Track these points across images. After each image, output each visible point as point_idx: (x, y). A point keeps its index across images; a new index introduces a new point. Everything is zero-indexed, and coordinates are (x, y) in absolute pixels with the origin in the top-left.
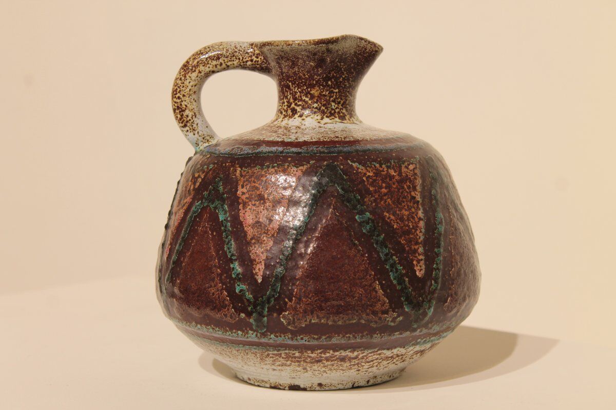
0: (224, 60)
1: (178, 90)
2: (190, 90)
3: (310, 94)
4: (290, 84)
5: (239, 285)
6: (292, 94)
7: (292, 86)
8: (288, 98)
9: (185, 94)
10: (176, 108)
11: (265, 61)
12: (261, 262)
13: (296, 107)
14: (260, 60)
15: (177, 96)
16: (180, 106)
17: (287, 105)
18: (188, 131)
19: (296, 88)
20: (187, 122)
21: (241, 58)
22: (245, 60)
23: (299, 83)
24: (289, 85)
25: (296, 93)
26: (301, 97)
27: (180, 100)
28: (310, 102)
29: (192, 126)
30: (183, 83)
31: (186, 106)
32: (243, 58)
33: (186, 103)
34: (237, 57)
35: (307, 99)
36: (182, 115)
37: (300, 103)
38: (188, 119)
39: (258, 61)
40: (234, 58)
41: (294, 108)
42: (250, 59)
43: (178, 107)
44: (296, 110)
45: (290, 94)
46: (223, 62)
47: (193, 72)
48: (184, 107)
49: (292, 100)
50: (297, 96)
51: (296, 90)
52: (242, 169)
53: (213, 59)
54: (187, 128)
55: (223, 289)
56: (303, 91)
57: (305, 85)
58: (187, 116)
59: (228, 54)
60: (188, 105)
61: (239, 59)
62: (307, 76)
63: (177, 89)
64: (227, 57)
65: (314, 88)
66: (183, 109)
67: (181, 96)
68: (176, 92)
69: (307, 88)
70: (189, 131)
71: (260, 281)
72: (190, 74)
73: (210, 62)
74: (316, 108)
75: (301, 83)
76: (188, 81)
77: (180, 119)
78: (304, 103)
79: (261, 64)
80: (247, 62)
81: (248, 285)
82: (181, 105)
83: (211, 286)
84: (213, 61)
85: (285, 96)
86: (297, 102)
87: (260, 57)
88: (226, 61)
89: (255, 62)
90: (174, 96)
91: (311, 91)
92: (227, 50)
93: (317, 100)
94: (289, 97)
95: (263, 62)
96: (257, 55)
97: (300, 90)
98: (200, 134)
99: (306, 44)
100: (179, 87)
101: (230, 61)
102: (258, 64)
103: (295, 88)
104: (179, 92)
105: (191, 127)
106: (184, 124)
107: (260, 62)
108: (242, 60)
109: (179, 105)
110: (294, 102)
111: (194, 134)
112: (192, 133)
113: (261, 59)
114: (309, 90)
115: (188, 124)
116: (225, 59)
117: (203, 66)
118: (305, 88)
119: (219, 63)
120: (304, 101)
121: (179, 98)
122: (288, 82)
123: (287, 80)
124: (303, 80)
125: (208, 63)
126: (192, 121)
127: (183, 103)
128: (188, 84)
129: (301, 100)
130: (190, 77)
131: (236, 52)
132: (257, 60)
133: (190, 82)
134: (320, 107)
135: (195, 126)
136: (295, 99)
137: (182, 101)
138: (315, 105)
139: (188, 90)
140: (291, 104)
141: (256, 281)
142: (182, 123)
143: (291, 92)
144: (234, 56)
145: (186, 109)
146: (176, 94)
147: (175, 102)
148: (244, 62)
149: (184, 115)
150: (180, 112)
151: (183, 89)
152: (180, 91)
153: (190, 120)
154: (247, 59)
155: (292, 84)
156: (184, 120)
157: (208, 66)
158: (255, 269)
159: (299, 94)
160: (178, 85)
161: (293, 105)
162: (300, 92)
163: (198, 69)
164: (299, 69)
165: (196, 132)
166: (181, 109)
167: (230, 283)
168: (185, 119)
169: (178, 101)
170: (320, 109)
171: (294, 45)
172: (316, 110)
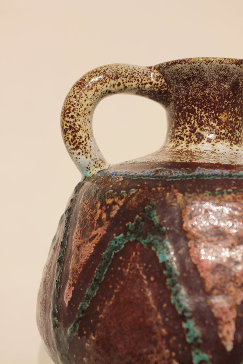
0: (123, 80)
1: (72, 108)
2: (85, 109)
3: (218, 119)
4: (196, 108)
5: (197, 354)
6: (197, 119)
7: (198, 111)
8: (191, 124)
9: (80, 113)
10: (68, 128)
11: (166, 84)
12: (229, 322)
13: (202, 132)
14: (160, 83)
15: (70, 115)
16: (73, 126)
17: (190, 131)
18: (79, 153)
19: (203, 113)
20: (80, 143)
21: (140, 80)
22: (144, 82)
23: (207, 107)
24: (195, 110)
25: (202, 117)
26: (208, 121)
27: (74, 120)
28: (218, 127)
29: (85, 148)
30: (78, 101)
31: (80, 126)
32: (142, 80)
33: (80, 124)
34: (136, 79)
35: (215, 124)
36: (74, 136)
37: (207, 128)
38: (81, 141)
39: (158, 84)
40: (133, 78)
41: (199, 133)
42: (149, 81)
43: (70, 127)
44: (202, 135)
45: (195, 118)
46: (121, 82)
47: (90, 90)
48: (78, 127)
49: (196, 125)
50: (203, 121)
51: (202, 115)
52: (184, 195)
53: (112, 78)
54: (79, 151)
55: (171, 357)
56: (210, 115)
57: (214, 109)
58: (81, 137)
59: (127, 74)
60: (82, 126)
61: (138, 80)
62: (217, 100)
63: (70, 107)
64: (126, 77)
65: (222, 113)
66: (76, 129)
67: (75, 115)
68: (69, 110)
69: (215, 113)
70: (81, 154)
71: (229, 347)
72: (86, 92)
73: (108, 81)
74: (224, 134)
75: (210, 107)
76: (84, 99)
77: (72, 141)
78: (211, 128)
79: (161, 87)
80: (145, 84)
81: (212, 353)
82: (74, 124)
83: (152, 352)
84: (111, 80)
85: (186, 120)
86: (203, 127)
87: (161, 80)
88: (125, 81)
89: (154, 85)
90: (66, 115)
91: (219, 116)
92: (126, 70)
93: (225, 126)
94: (192, 122)
95: (164, 85)
96: (158, 77)
97: (207, 114)
98: (92, 158)
99: (228, 62)
100: (73, 105)
101: (129, 81)
102: (157, 88)
103: (201, 112)
104: (73, 111)
105: (83, 149)
106: (75, 146)
107: (160, 85)
108: (141, 82)
109: (72, 125)
110: (199, 127)
111: (86, 158)
112: (84, 156)
113: (161, 82)
114: (217, 114)
115: (81, 146)
116: (124, 79)
117: (101, 84)
118: (213, 112)
119: (117, 83)
120: (211, 126)
121: (72, 117)
122: (193, 106)
123: (193, 104)
124: (212, 104)
125: (106, 82)
126: (85, 143)
127: (76, 123)
128: (83, 102)
129: (208, 125)
130: (86, 95)
131: (135, 73)
132: (157, 82)
133: (85, 101)
134: (227, 134)
135: (88, 148)
136: (201, 124)
137: (76, 121)
138: (223, 131)
139: (83, 108)
140: (196, 129)
141: (224, 348)
142: (73, 145)
143: (196, 116)
144: (133, 77)
145: (79, 129)
146: (69, 113)
147: (68, 122)
148: (142, 84)
149: (77, 136)
150: (72, 132)
151: (78, 107)
152: (74, 109)
153: (83, 142)
154: (146, 81)
155: (198, 109)
156: (77, 142)
157: (106, 84)
158: (221, 331)
159: (205, 118)
160: (72, 103)
161: (198, 130)
162: (207, 117)
163: (95, 87)
164: (210, 91)
165: (89, 155)
166: (74, 129)
167: (182, 349)
168: (78, 140)
169: (72, 120)
170: (227, 136)
171: (214, 62)
172: (224, 136)
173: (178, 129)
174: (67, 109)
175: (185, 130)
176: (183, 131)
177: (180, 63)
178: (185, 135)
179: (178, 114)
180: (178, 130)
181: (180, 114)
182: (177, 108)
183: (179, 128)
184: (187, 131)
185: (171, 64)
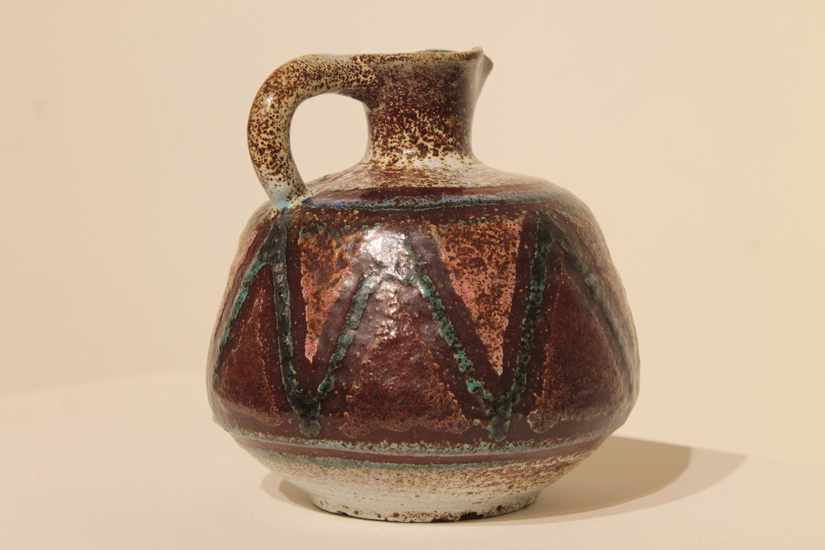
0: (326, 80)
1: (271, 122)
2: (285, 122)
3: (445, 125)
4: (417, 112)
5: (472, 382)
6: (419, 125)
7: (420, 115)
8: (411, 132)
9: (280, 127)
10: (266, 147)
11: (377, 81)
12: (498, 348)
13: (425, 143)
14: (369, 80)
15: (268, 130)
16: (272, 145)
17: (410, 141)
18: (280, 179)
19: (426, 118)
20: (281, 166)
21: (346, 77)
22: (350, 80)
23: (431, 110)
24: (416, 114)
25: (425, 124)
26: (432, 129)
27: (273, 136)
28: (444, 136)
29: (287, 172)
30: (278, 112)
31: (280, 143)
32: (347, 76)
33: (280, 141)
34: (341, 77)
35: (440, 132)
36: (274, 158)
37: (432, 137)
38: (283, 162)
39: (367, 81)
40: (338, 76)
41: (422, 144)
42: (356, 78)
43: (269, 147)
44: (427, 147)
45: (415, 125)
46: (324, 82)
47: (290, 96)
48: (279, 145)
49: (418, 134)
50: (427, 128)
51: (425, 120)
52: (438, 226)
53: (314, 79)
54: (280, 176)
55: (446, 389)
56: (435, 121)
57: (439, 113)
58: (282, 158)
59: (331, 71)
60: (283, 143)
61: (344, 78)
62: (443, 101)
63: (267, 121)
64: (330, 76)
65: (449, 117)
66: (277, 148)
67: (275, 131)
68: (267, 124)
69: (441, 117)
70: (282, 180)
71: (500, 373)
72: (285, 100)
73: (310, 82)
74: (452, 144)
75: (434, 111)
76: (284, 109)
77: (271, 163)
78: (437, 137)
79: (370, 85)
80: (352, 82)
81: (484, 380)
82: (274, 143)
83: (426, 387)
84: (313, 81)
85: (404, 128)
86: (426, 135)
87: (370, 76)
88: (328, 81)
89: (362, 82)
90: (262, 131)
91: (445, 121)
92: (328, 66)
93: (452, 133)
94: (413, 130)
95: (375, 82)
96: (366, 72)
97: (431, 120)
98: (295, 184)
99: (458, 59)
100: (271, 118)
101: (333, 81)
102: (365, 86)
103: (424, 117)
104: (271, 125)
105: (285, 174)
106: (275, 170)
107: (369, 83)
108: (347, 79)
109: (271, 143)
110: (421, 136)
111: (289, 184)
112: (286, 182)
113: (371, 78)
114: (443, 119)
115: (282, 170)
116: (327, 78)
117: (302, 88)
118: (439, 117)
119: (320, 84)
120: (437, 134)
121: (271, 133)
122: (413, 109)
123: (413, 107)
124: (437, 107)
125: (308, 84)
126: (287, 165)
127: (276, 141)
128: (283, 113)
129: (433, 133)
130: (286, 103)
131: (340, 68)
132: (366, 79)
133: (286, 111)
134: (456, 142)
135: (290, 172)
136: (423, 132)
137: (276, 138)
138: (451, 140)
139: (283, 121)
140: (417, 139)
141: (495, 373)
142: (272, 169)
143: (418, 123)
144: (337, 74)
145: (280, 149)
146: (267, 127)
147: (265, 139)
148: (348, 83)
149: (278, 157)
150: (272, 153)
151: (278, 120)
152: (273, 123)
153: (285, 164)
154: (353, 79)
155: (420, 113)
156: (277, 164)
157: (308, 87)
158: (491, 358)
159: (429, 125)
160: (270, 115)
161: (420, 141)
162: (431, 123)
163: (296, 91)
164: (435, 91)
165: (291, 181)
166: (274, 148)
167: (456, 380)
168: (278, 162)
169: (271, 137)
170: (455, 145)
171: (443, 60)
172: (452, 146)
173: (392, 138)
174: (264, 123)
175: (403, 140)
176: (401, 141)
177: (400, 59)
178: (403, 146)
179: (392, 119)
180: (392, 140)
181: (395, 119)
182: (389, 110)
183: (394, 136)
184: (406, 142)
185: (388, 60)
